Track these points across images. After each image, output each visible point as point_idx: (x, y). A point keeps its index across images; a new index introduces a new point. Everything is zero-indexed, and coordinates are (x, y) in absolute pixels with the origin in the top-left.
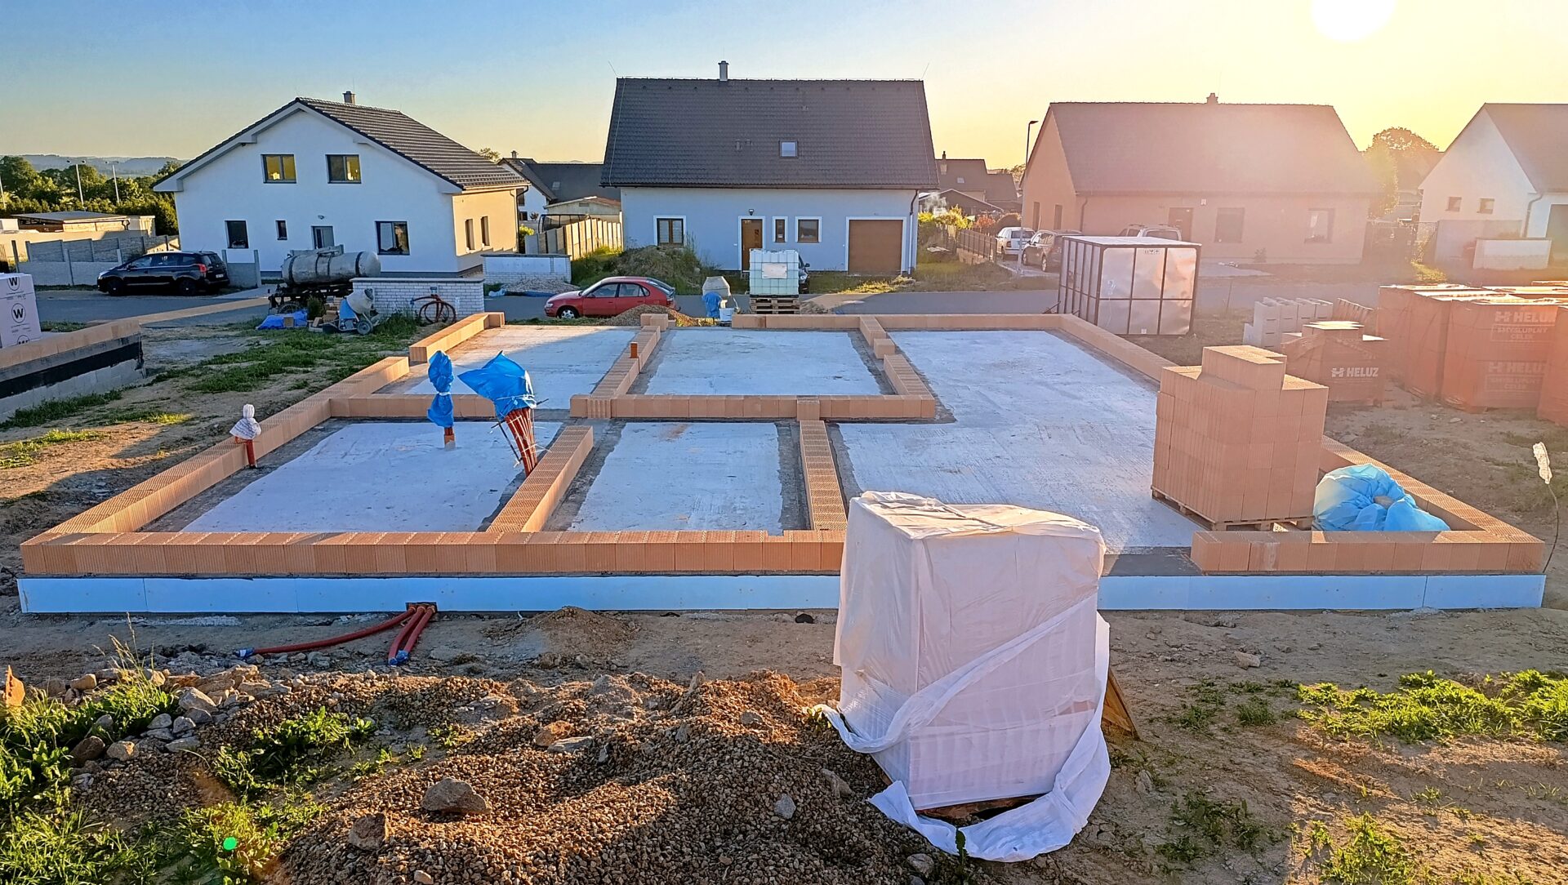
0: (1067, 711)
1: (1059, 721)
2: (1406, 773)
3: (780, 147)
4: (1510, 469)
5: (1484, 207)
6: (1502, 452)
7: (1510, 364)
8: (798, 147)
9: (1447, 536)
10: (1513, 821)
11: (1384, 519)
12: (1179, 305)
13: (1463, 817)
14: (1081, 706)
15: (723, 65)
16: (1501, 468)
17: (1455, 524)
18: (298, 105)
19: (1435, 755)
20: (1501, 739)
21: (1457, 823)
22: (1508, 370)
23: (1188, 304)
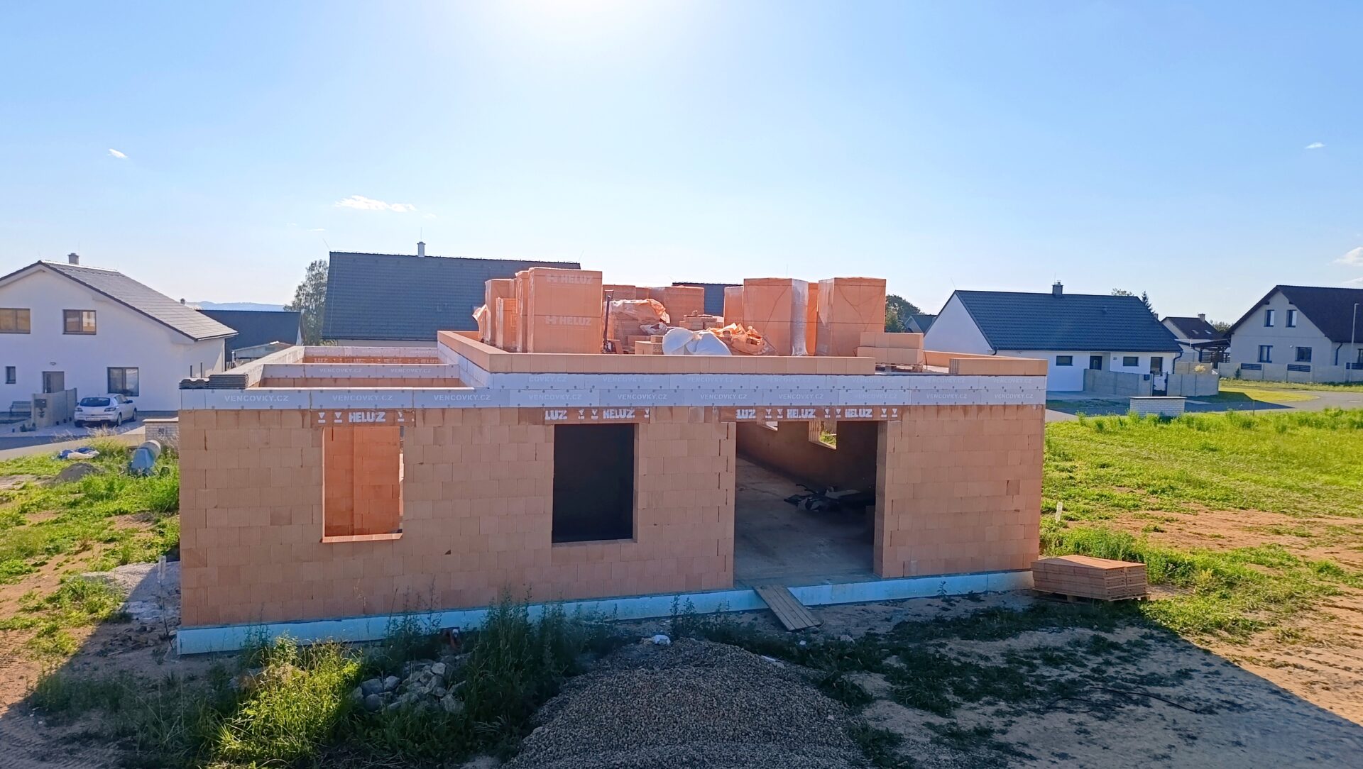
15: (421, 245)
18: (40, 267)
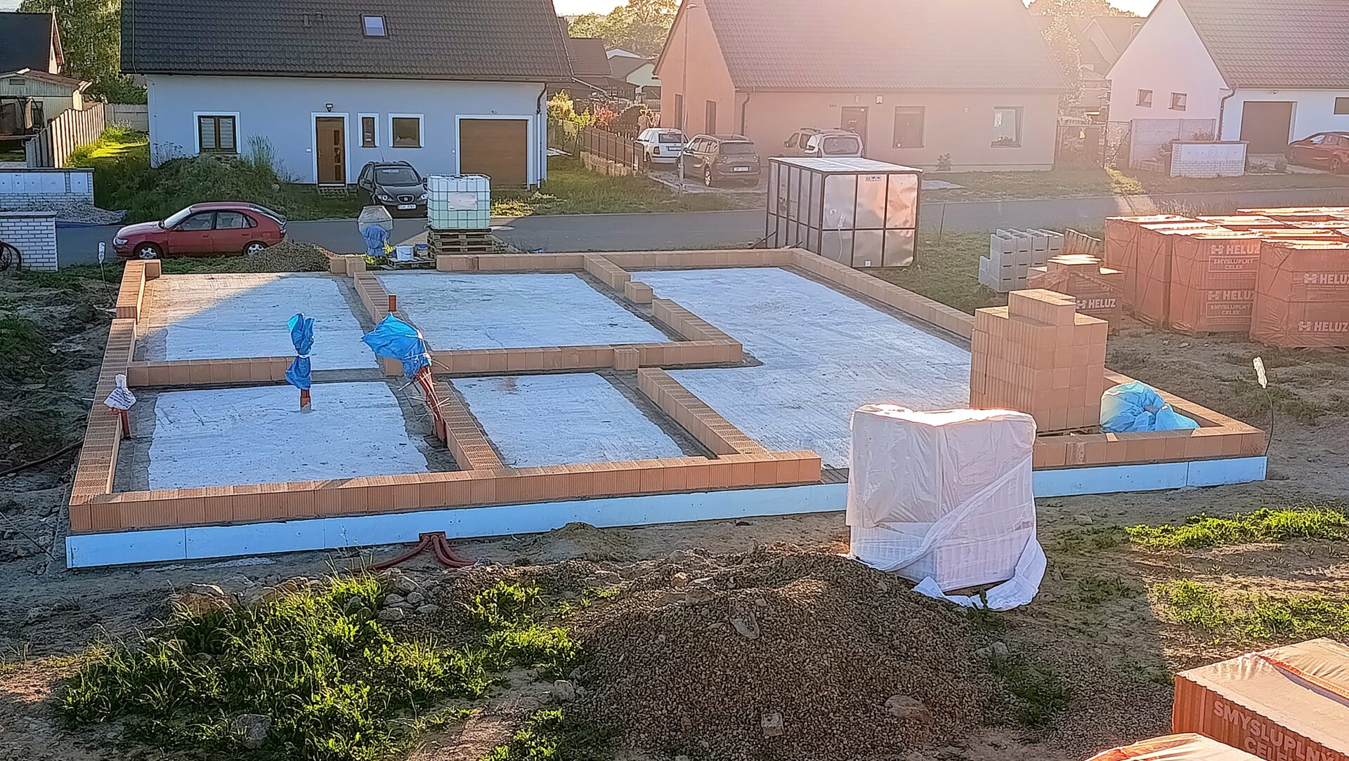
0: (1019, 528)
1: (1016, 534)
2: (1201, 561)
3: (362, 22)
4: (1235, 383)
5: (1177, 101)
6: (1226, 371)
7: (1225, 292)
8: (386, 24)
9: (1199, 432)
10: (1261, 577)
11: (1154, 423)
12: (902, 234)
13: (1235, 577)
14: (1026, 525)
16: (1227, 383)
17: (1203, 423)
19: (1215, 551)
20: (1250, 542)
21: (1232, 580)
22: (1224, 299)
23: (911, 232)
